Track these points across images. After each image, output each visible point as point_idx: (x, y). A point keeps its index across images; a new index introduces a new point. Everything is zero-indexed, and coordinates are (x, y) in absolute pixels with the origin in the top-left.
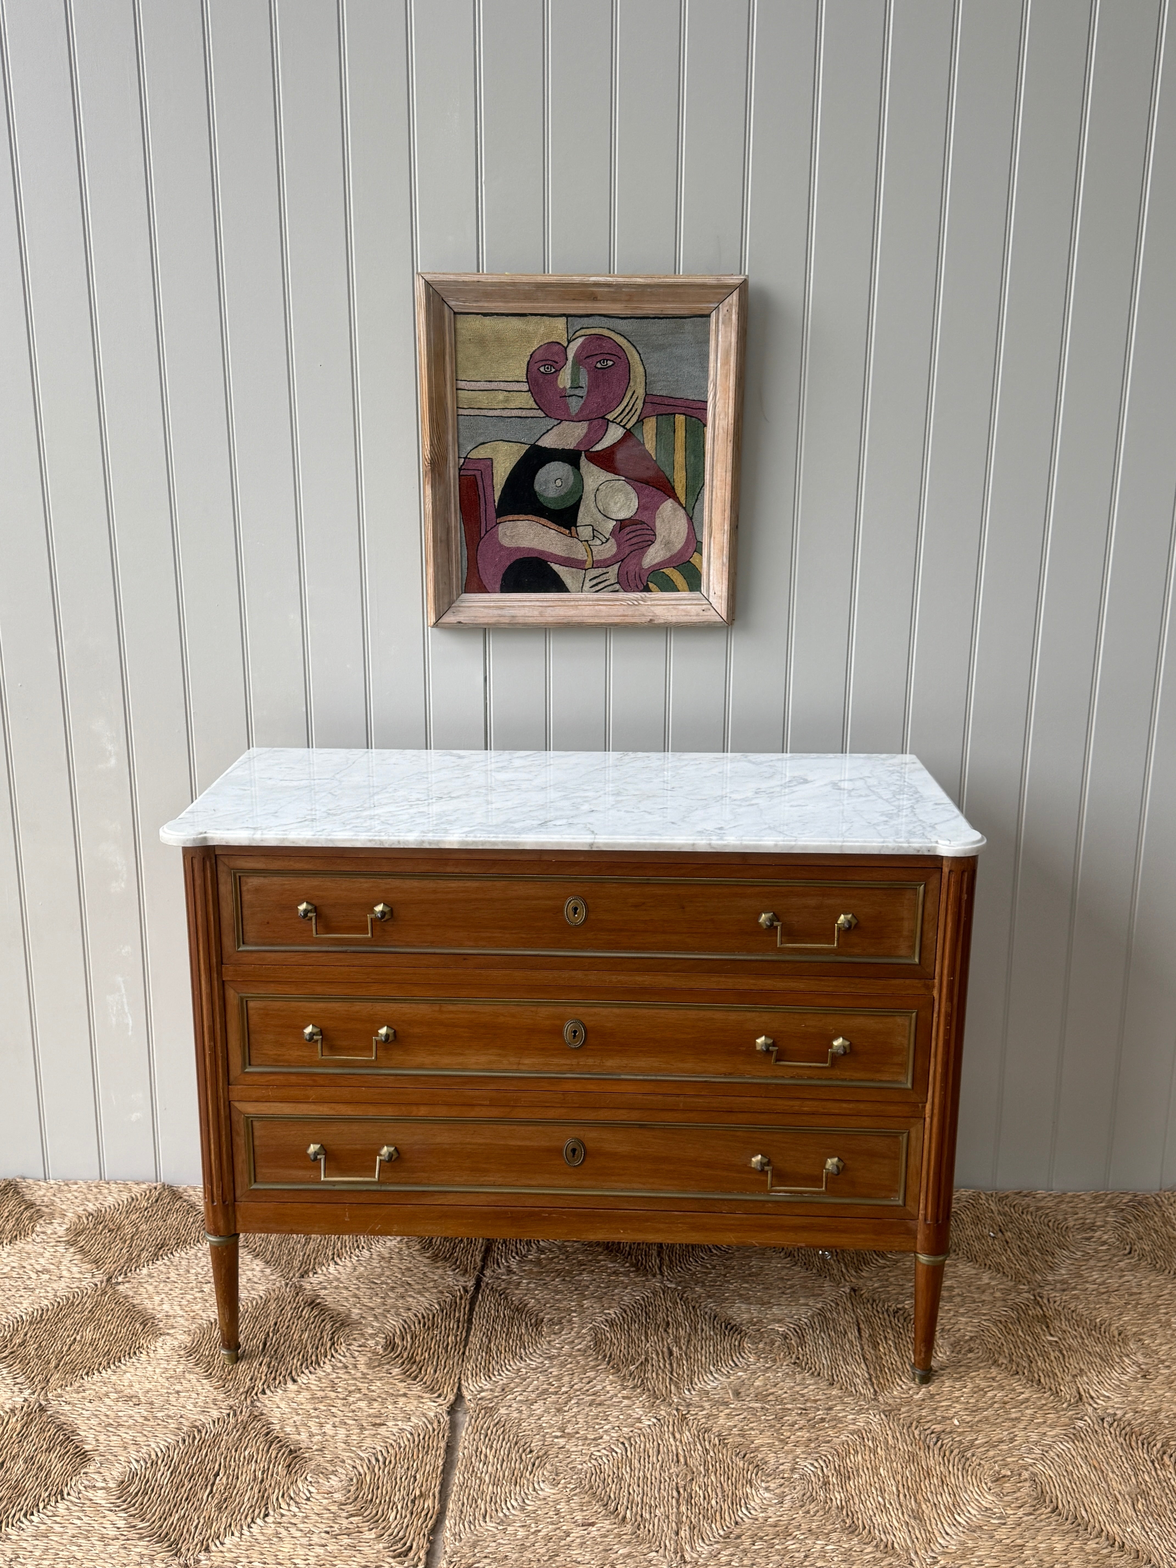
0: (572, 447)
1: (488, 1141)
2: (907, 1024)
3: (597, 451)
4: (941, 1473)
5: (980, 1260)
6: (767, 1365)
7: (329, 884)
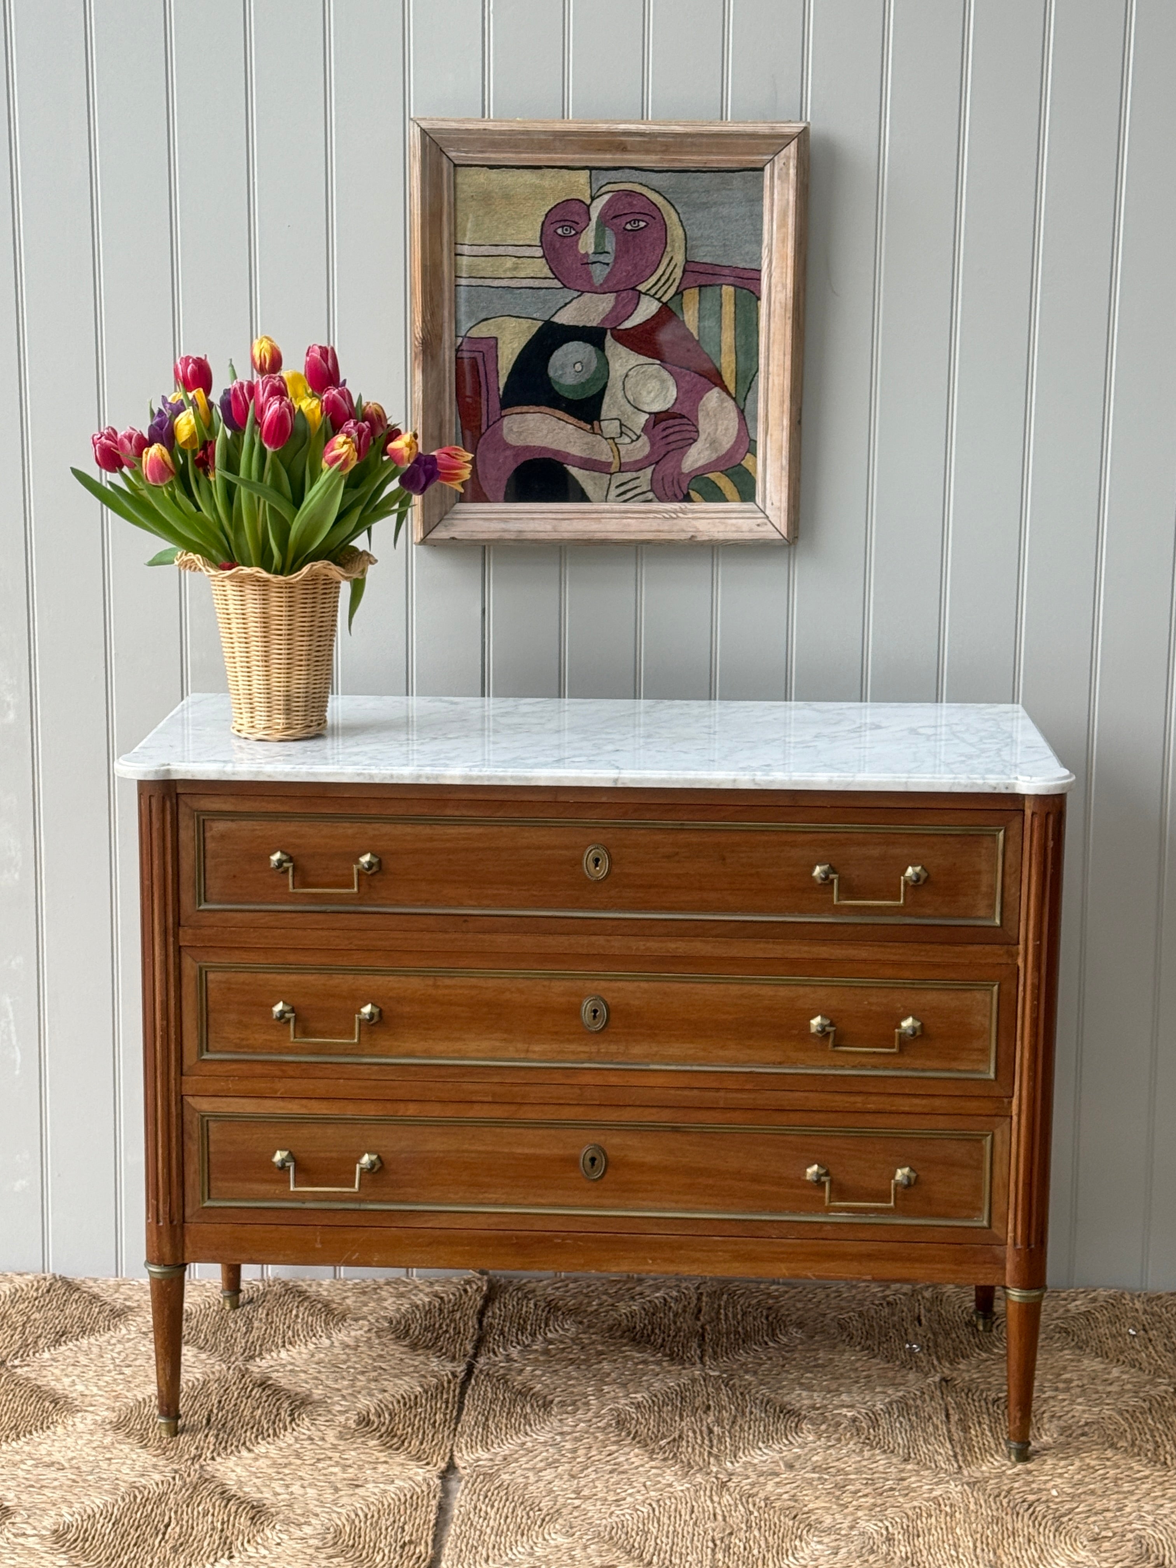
0: (595, 324)
1: (490, 1148)
2: (988, 999)
3: (626, 329)
4: (1029, 1533)
5: (1111, 1356)
6: (829, 1444)
7: (307, 829)
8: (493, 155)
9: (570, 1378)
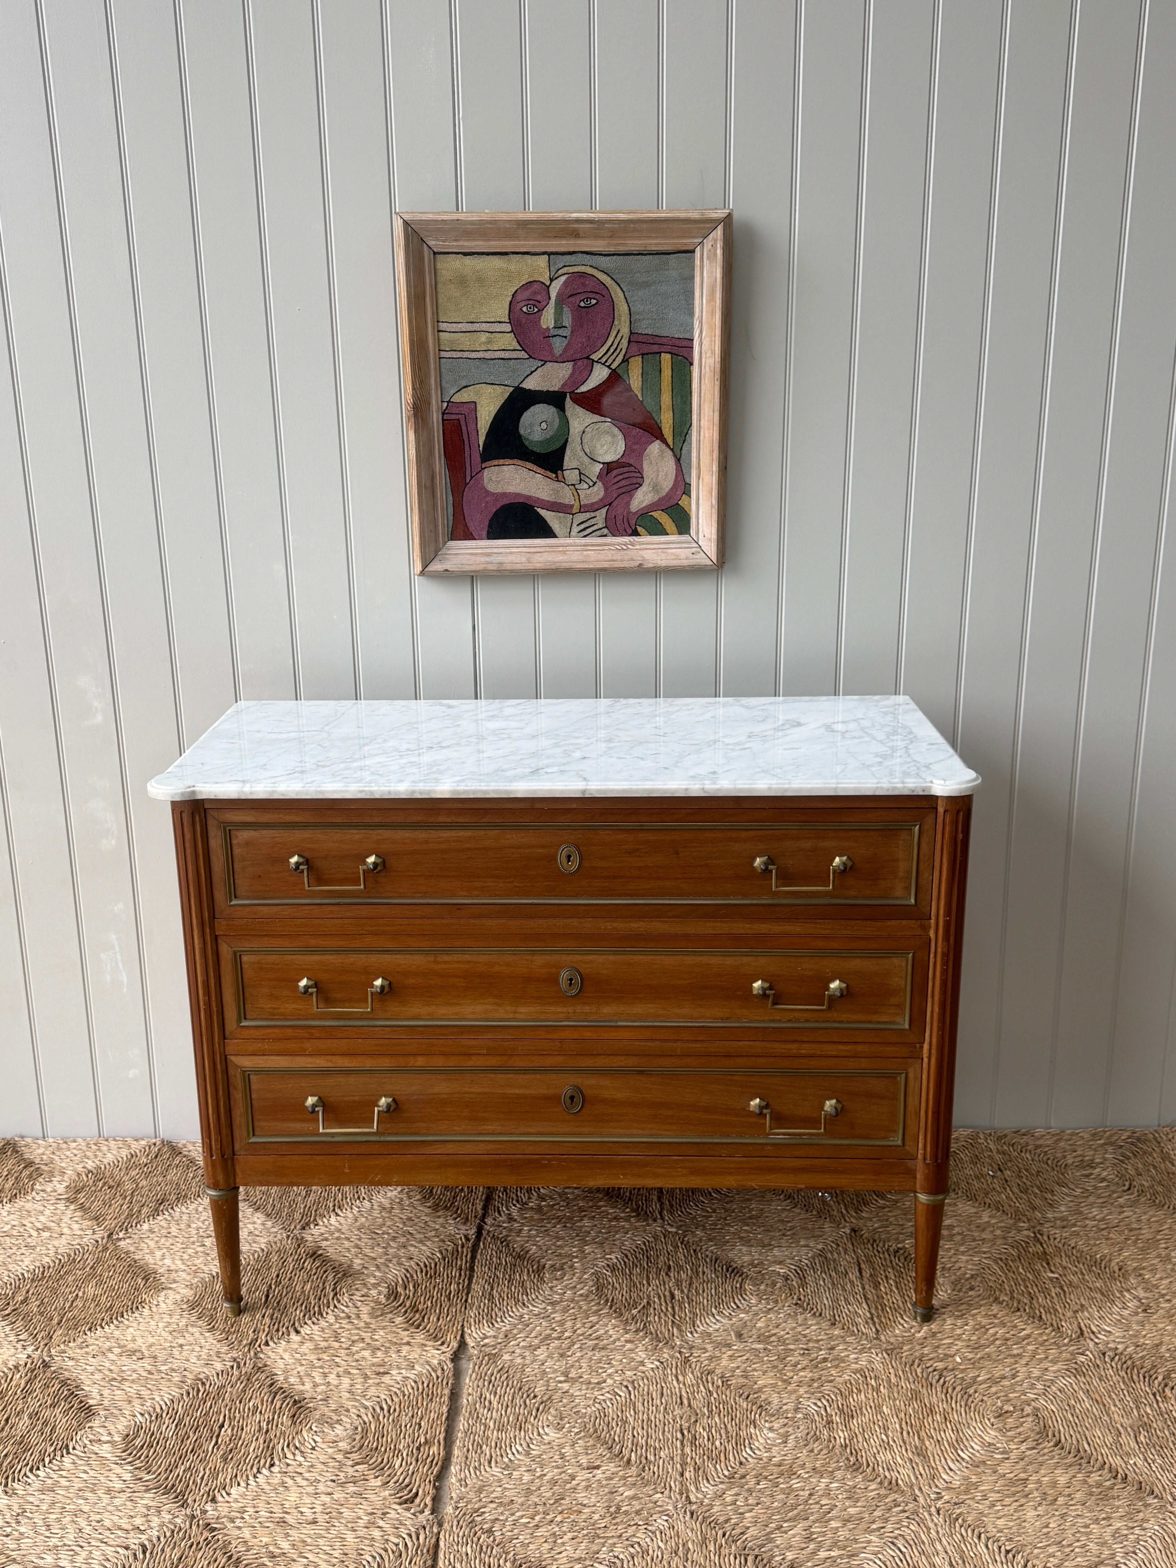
0: (556, 389)
1: (487, 1090)
2: (904, 964)
3: (582, 393)
4: (944, 1410)
5: (979, 1199)
6: (769, 1307)
7: (320, 836)
8: (466, 244)
9: (558, 1238)
